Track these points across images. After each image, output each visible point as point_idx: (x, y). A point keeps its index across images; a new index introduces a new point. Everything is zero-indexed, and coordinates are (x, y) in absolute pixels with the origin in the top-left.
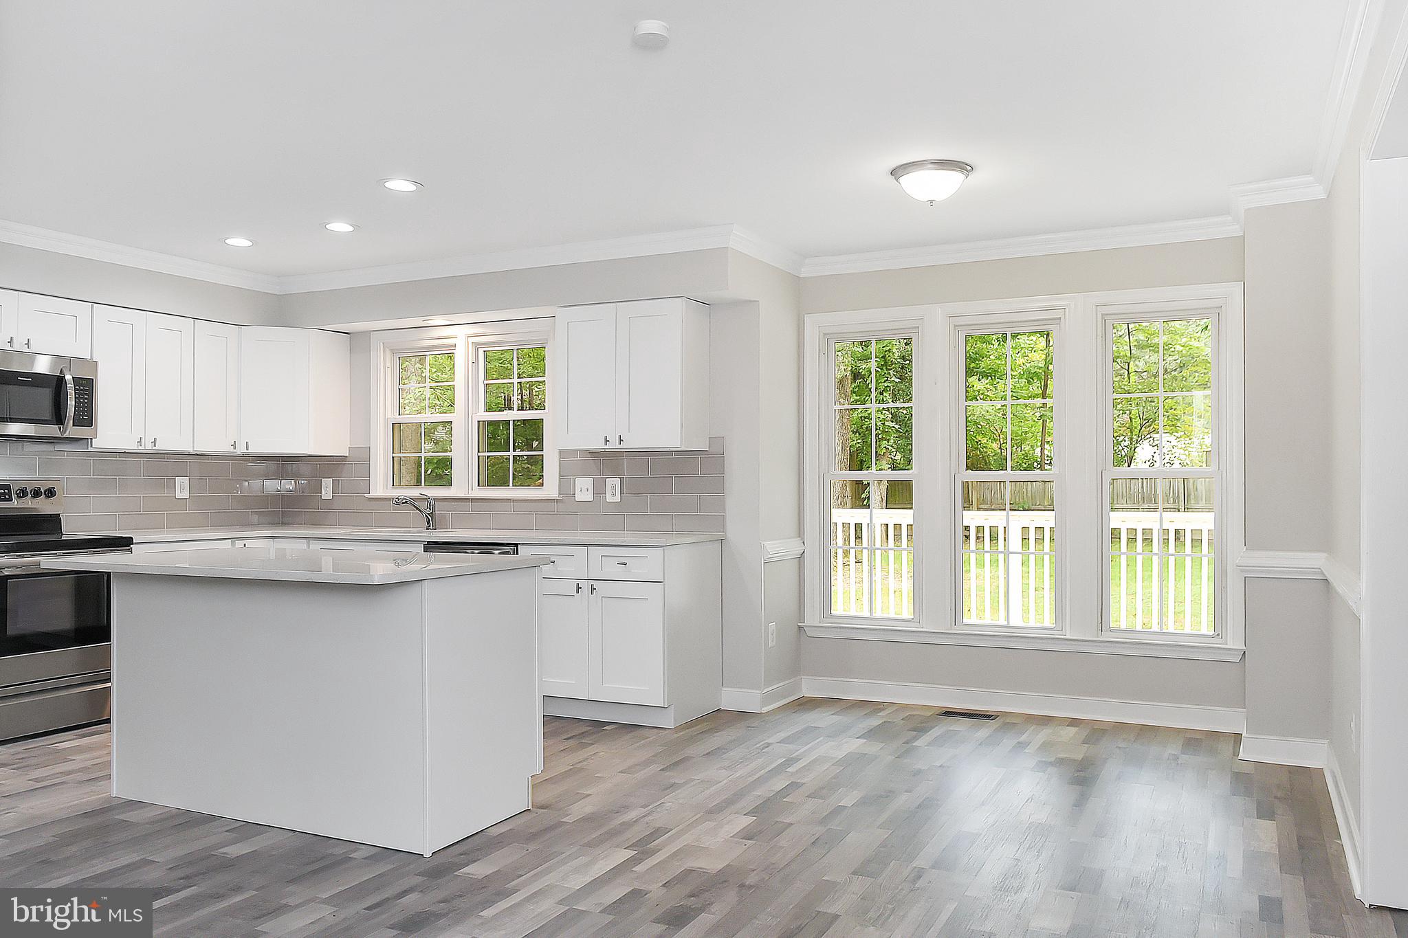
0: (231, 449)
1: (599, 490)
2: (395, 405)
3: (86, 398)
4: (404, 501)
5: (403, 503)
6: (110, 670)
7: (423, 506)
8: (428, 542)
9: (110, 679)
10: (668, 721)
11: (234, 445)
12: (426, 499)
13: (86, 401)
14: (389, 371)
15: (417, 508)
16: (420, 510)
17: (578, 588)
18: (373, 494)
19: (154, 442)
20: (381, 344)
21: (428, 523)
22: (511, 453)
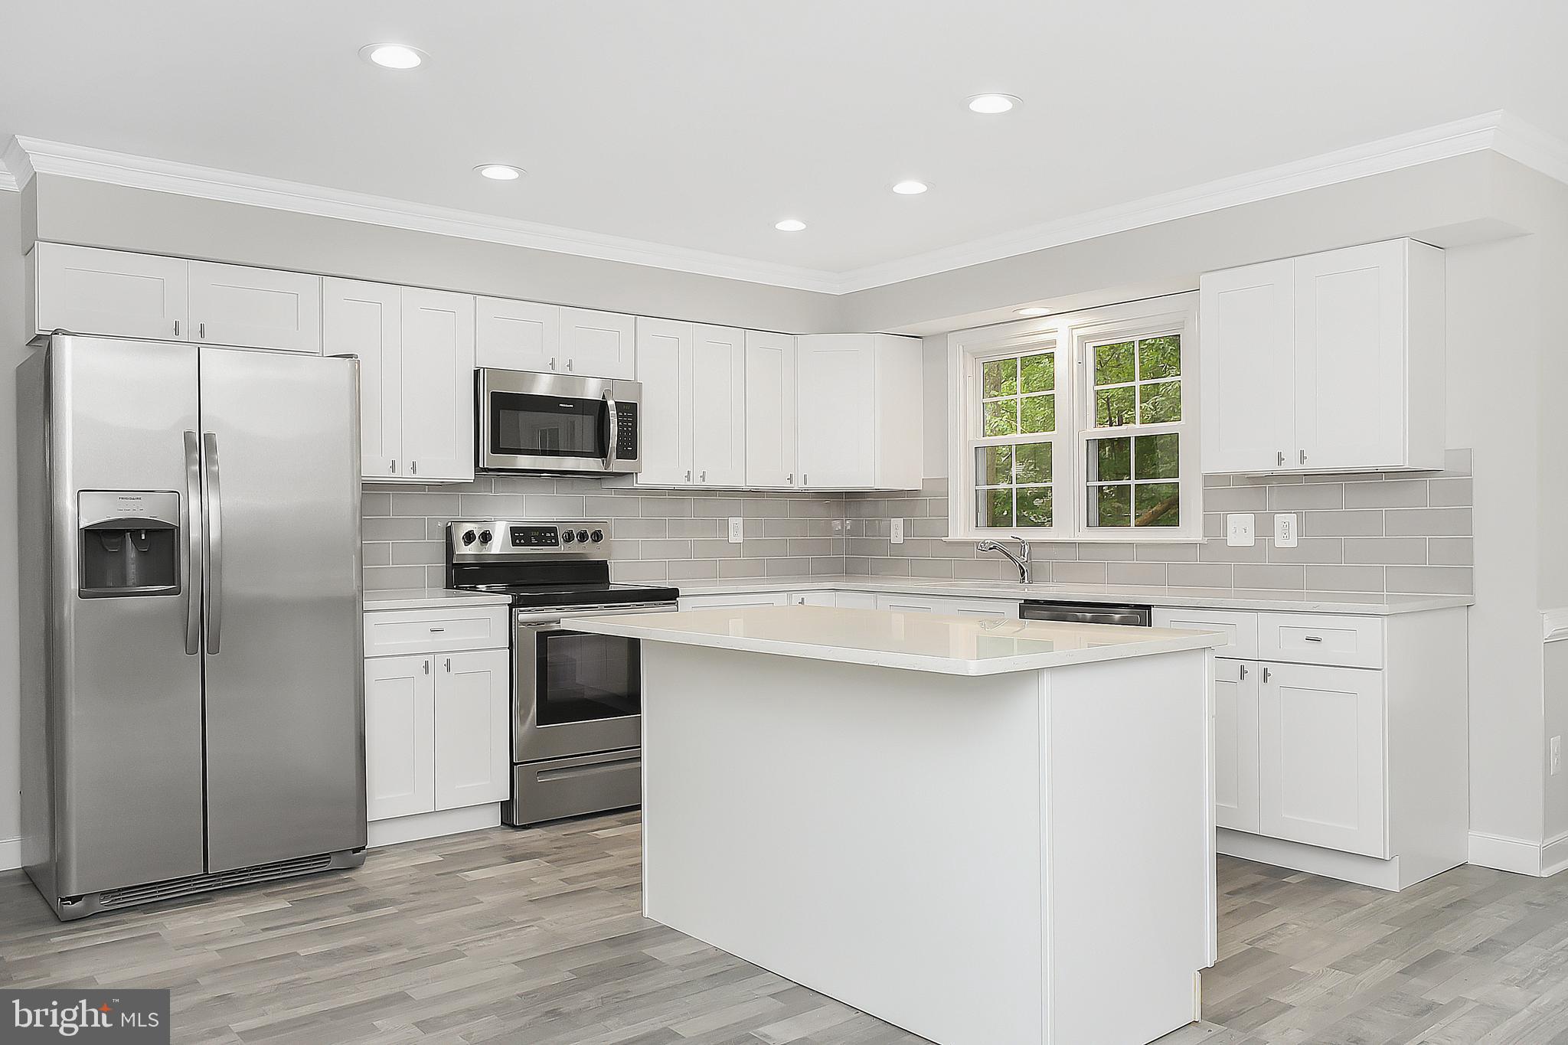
0: (787, 484)
1: (1263, 529)
2: (978, 421)
3: (630, 426)
4: (992, 546)
5: (991, 549)
6: (640, 747)
7: (1014, 552)
8: (1025, 600)
9: (640, 758)
10: (1390, 879)
11: (790, 479)
12: (1020, 544)
13: (630, 429)
14: (970, 381)
15: (1008, 555)
16: (1011, 558)
17: (1243, 672)
18: (951, 537)
19: (703, 477)
20: (961, 347)
21: (1023, 574)
22: (1133, 482)
